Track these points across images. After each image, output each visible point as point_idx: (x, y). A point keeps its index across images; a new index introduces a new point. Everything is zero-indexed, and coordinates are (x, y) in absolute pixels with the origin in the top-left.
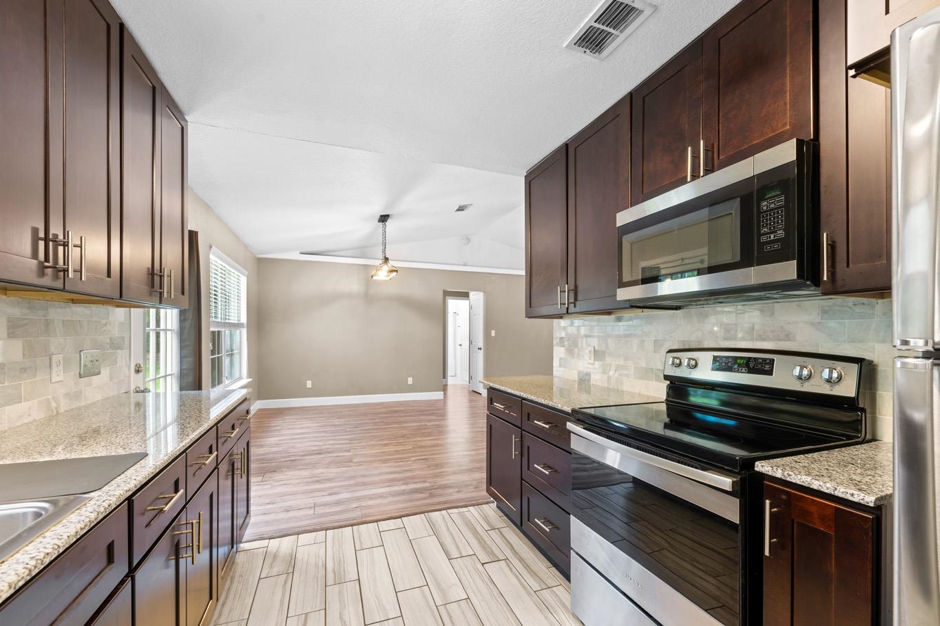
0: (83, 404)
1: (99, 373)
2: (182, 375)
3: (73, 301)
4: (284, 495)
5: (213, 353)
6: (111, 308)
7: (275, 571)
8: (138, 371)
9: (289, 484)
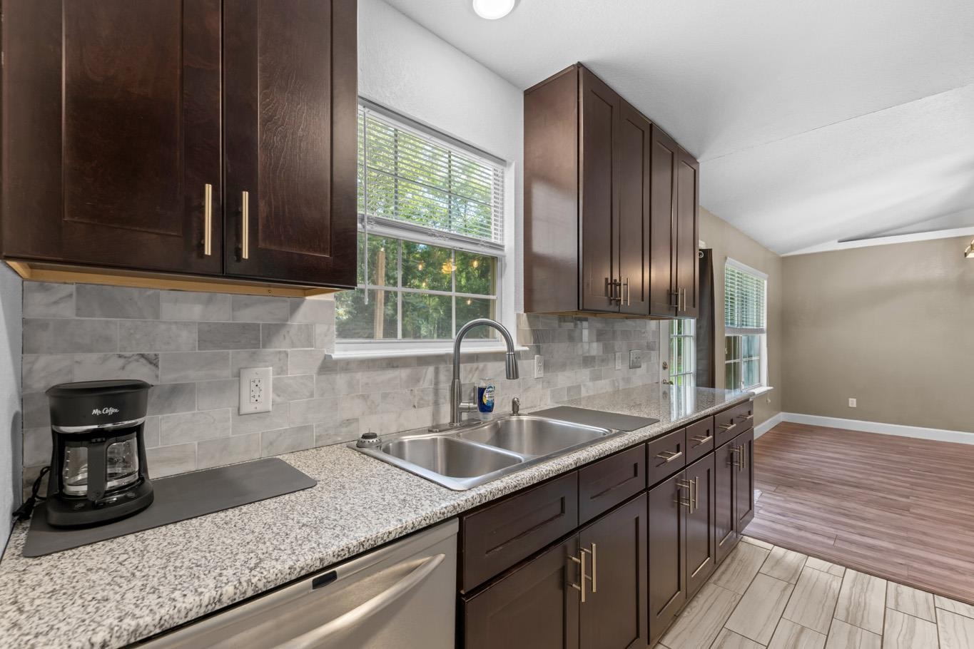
0: (631, 387)
1: (640, 367)
2: (698, 376)
3: (627, 318)
4: (798, 512)
5: (728, 357)
6: (647, 321)
7: (776, 574)
8: (665, 368)
9: (807, 505)
